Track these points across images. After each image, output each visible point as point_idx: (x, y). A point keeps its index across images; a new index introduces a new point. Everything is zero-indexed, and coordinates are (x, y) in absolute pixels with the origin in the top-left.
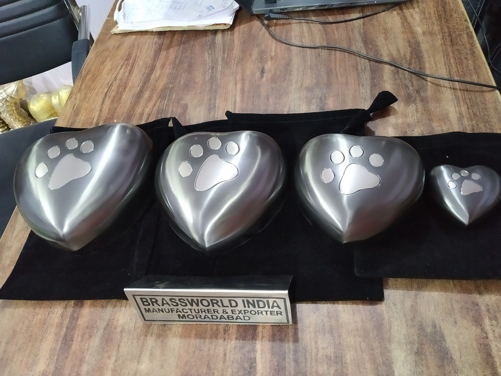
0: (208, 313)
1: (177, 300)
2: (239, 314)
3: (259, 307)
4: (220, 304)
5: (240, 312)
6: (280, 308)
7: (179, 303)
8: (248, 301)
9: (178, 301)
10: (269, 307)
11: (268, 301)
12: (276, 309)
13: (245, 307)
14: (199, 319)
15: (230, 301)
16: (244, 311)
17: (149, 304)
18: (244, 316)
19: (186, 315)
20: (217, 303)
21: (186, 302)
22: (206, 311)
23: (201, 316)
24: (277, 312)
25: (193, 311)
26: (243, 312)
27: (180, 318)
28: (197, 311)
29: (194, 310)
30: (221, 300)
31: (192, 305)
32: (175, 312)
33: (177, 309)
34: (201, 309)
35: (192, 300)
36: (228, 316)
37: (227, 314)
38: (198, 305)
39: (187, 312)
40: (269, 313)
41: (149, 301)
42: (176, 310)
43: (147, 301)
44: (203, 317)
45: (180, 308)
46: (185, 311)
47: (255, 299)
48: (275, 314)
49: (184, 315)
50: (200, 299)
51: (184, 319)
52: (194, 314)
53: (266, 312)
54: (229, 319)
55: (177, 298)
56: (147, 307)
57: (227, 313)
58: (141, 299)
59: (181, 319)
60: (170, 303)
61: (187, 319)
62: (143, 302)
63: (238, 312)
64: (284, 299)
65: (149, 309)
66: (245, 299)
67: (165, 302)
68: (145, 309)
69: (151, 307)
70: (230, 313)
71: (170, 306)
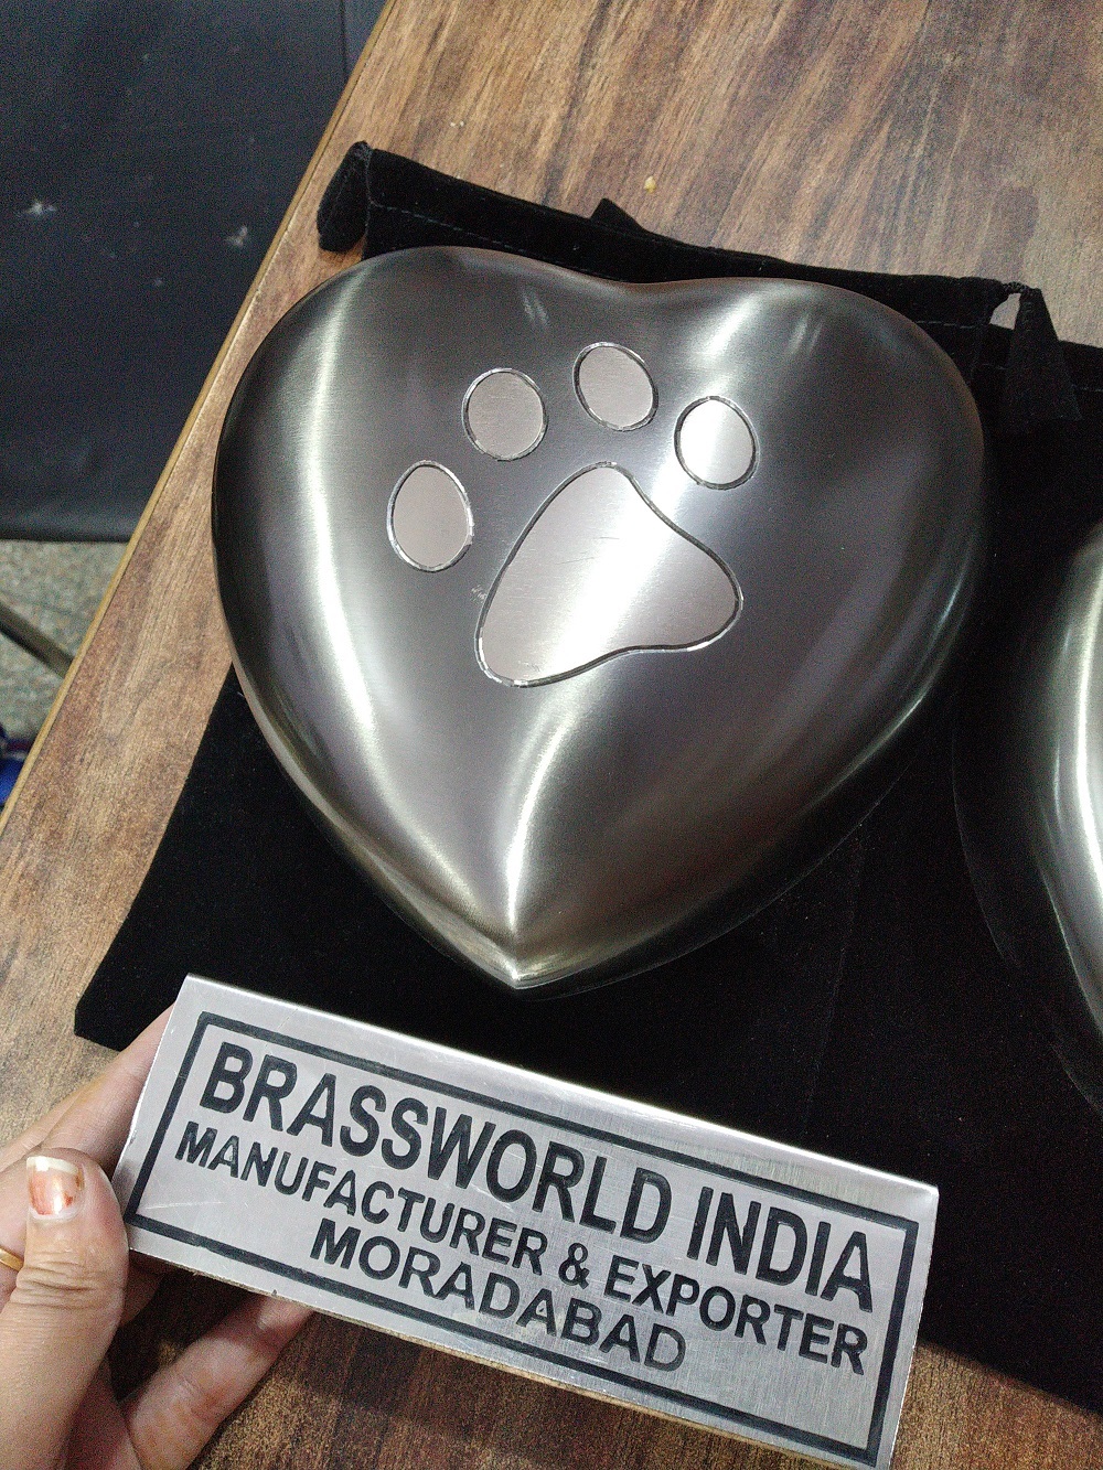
0: (488, 1253)
1: (391, 1106)
2: (640, 1299)
3: (765, 1272)
4: (578, 1193)
5: (654, 1282)
6: (866, 1303)
7: (386, 1130)
8: (727, 1200)
9: (384, 1120)
10: (812, 1286)
11: (824, 1229)
12: (844, 1306)
13: (693, 1251)
14: (414, 1295)
15: (641, 1177)
16: (680, 1280)
17: (228, 1106)
18: (657, 1329)
19: (368, 1230)
20: (563, 1184)
21: (425, 1133)
22: (481, 1240)
23: (434, 1267)
24: (843, 1329)
25: (418, 1209)
26: (664, 1292)
27: (315, 1253)
28: (435, 1225)
29: (432, 1203)
30: (600, 1163)
31: (435, 1169)
32: (321, 1195)
33: (350, 1176)
34: (464, 1212)
35: (464, 1122)
36: (575, 1304)
37: (577, 1292)
38: (463, 1178)
39: (383, 1216)
40: (797, 1327)
41: (249, 1083)
42: (334, 1181)
43: (236, 1079)
44: (437, 1282)
45: (371, 1168)
46: (379, 1202)
47: (770, 1200)
48: (828, 1349)
49: (352, 1235)
50: (505, 1123)
51: (333, 1272)
52: (411, 1238)
53: (789, 1313)
54: (567, 1333)
55: (395, 1092)
56: (208, 1119)
57: (581, 1277)
58: (227, 1050)
59: (320, 1267)
60: (343, 1117)
61: (354, 1276)
62: (219, 1073)
63: (641, 1283)
64: (912, 1229)
65: (211, 1135)
66: (720, 1185)
67: (319, 1110)
68: (192, 1127)
69: (227, 1125)
70: (595, 1290)
71: (327, 1140)
